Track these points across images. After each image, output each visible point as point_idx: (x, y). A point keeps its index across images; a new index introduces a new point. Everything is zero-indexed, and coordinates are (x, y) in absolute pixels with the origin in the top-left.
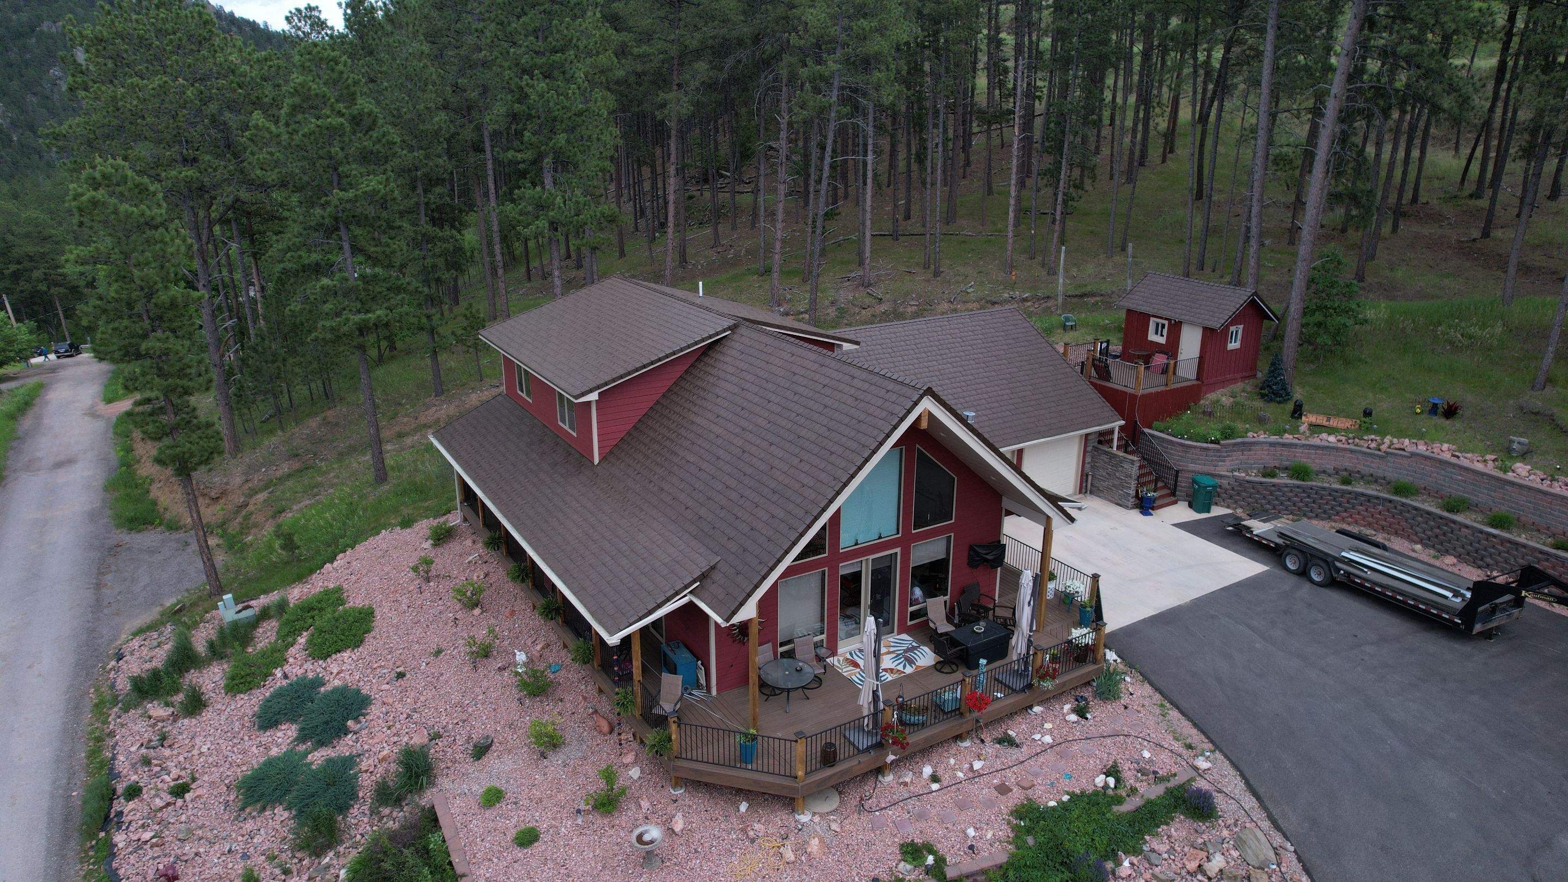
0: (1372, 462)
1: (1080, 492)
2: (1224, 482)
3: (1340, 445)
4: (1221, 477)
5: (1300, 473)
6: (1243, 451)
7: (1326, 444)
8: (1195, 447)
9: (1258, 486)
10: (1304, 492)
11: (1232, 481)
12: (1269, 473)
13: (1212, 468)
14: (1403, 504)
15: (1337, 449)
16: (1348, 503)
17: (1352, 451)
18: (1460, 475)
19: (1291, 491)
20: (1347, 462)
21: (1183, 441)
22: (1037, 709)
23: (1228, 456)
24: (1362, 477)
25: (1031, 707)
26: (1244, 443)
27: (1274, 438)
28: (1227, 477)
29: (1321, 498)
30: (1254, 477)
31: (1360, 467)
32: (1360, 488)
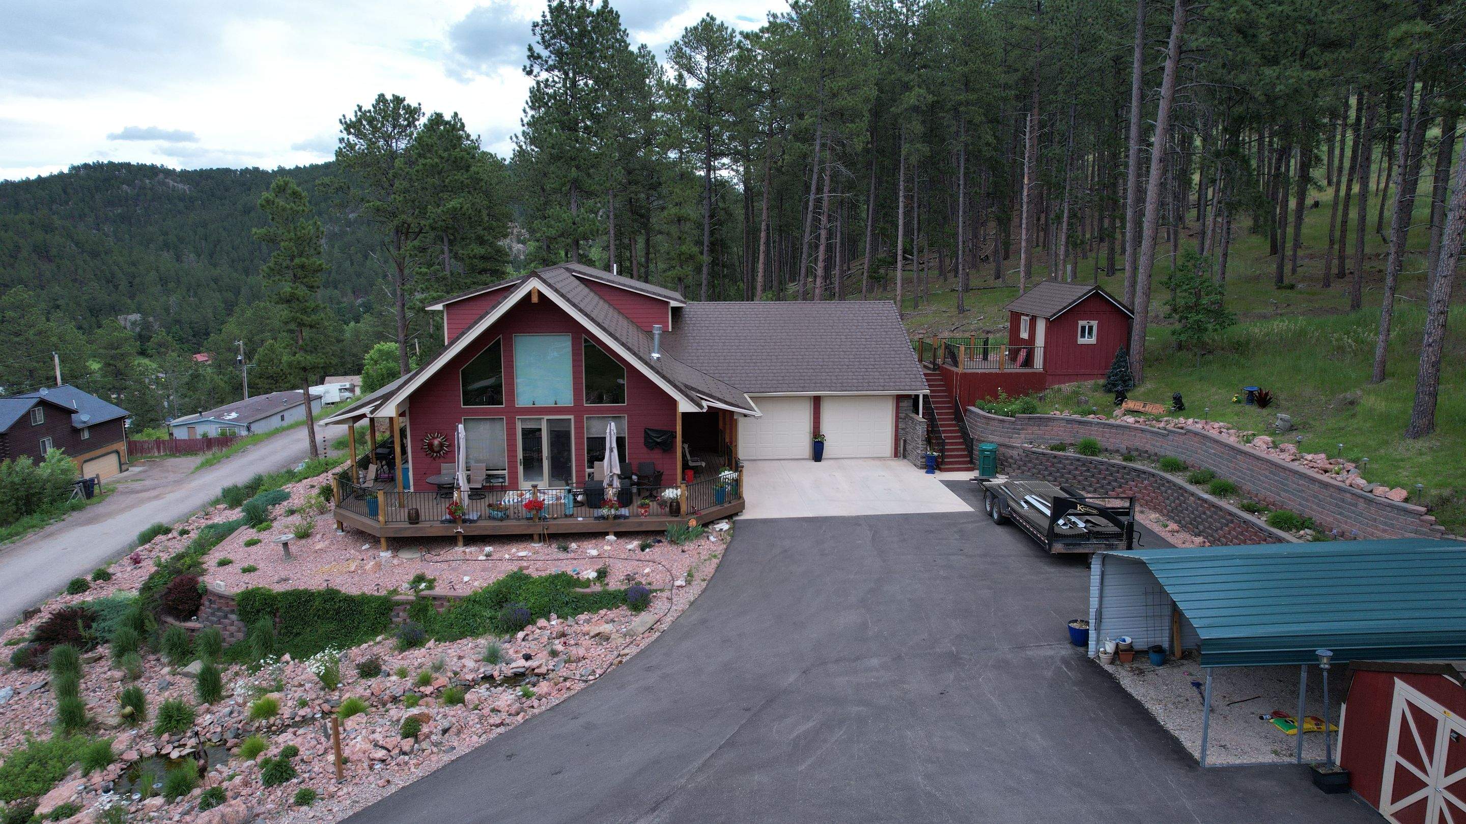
0: (1157, 441)
1: (896, 455)
2: (1015, 453)
3: (1137, 425)
4: (1013, 447)
5: (1090, 448)
6: (1039, 426)
7: (1123, 423)
8: (994, 419)
9: (1041, 457)
10: (1084, 465)
11: (1021, 453)
12: (1062, 447)
13: (1007, 440)
14: (1162, 478)
15: (1136, 429)
16: (1123, 478)
17: (1142, 430)
18: (1213, 448)
19: (1071, 464)
20: (1138, 442)
21: (989, 415)
22: (611, 538)
23: (1023, 429)
24: (1149, 457)
25: (607, 534)
26: (1040, 418)
27: (1077, 417)
28: (1018, 448)
29: (1100, 473)
30: (1042, 449)
31: (1148, 447)
32: (1138, 465)
